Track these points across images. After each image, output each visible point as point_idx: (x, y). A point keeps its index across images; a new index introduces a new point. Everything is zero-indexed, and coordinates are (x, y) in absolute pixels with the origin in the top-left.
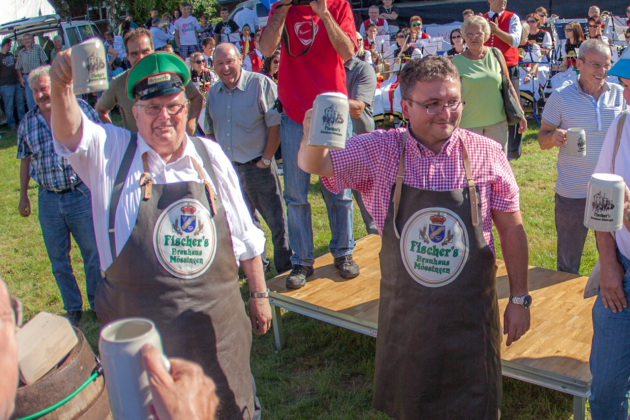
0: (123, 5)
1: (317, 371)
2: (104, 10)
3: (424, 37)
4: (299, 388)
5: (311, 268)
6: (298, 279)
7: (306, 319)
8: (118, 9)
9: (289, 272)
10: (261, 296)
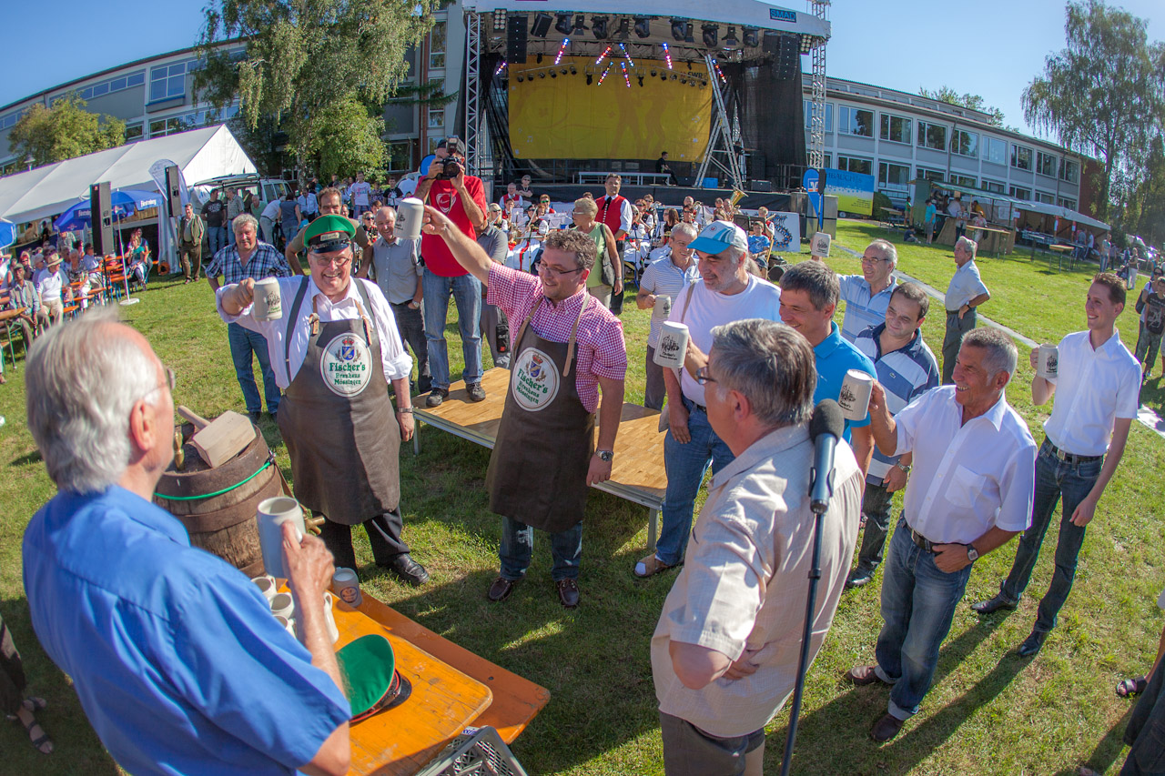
0: (311, 169)
1: (446, 474)
2: (296, 172)
3: (551, 212)
4: (430, 486)
5: (447, 391)
6: (437, 399)
7: (441, 431)
8: (307, 172)
9: (429, 393)
10: (406, 411)
